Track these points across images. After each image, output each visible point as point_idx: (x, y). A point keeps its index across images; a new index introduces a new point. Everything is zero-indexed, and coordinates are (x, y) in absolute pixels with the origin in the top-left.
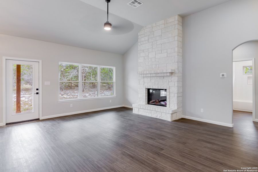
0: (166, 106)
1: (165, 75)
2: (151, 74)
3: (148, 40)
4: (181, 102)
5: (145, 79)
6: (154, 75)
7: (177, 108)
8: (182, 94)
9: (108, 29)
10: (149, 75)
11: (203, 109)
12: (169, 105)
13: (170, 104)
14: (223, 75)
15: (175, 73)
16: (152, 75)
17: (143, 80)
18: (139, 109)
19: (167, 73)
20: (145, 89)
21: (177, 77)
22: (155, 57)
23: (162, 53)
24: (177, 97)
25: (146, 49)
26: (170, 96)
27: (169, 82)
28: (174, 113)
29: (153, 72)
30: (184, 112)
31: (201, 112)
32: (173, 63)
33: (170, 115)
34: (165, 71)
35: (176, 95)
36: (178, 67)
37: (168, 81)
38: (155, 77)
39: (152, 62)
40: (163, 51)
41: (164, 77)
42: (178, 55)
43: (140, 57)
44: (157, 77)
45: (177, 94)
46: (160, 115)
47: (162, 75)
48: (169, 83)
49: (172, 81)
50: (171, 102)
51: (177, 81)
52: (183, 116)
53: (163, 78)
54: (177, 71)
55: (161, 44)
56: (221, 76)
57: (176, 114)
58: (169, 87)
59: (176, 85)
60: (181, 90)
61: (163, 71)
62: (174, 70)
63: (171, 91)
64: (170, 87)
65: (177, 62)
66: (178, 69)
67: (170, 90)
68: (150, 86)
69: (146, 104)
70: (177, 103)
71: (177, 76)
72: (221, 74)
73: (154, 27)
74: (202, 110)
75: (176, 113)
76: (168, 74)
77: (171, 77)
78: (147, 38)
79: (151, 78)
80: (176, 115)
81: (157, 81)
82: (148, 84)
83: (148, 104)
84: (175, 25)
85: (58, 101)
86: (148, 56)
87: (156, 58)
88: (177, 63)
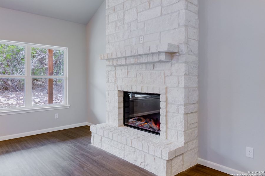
0: (159, 134)
1: (156, 59)
2: (126, 58)
4: (196, 125)
6: (133, 61)
7: (185, 143)
8: (196, 105)
10: (123, 62)
11: (251, 149)
12: (166, 132)
13: (168, 130)
15: (180, 55)
16: (128, 62)
17: (113, 73)
19: (159, 53)
20: (116, 93)
21: (184, 64)
22: (137, 19)
23: (151, 7)
24: (186, 114)
26: (167, 112)
27: (165, 77)
28: (176, 157)
29: (128, 54)
30: (202, 151)
31: (247, 155)
32: (176, 28)
33: (166, 162)
34: (153, 50)
35: (182, 110)
36: (187, 38)
37: (164, 74)
39: (131, 31)
40: (152, 3)
41: (154, 64)
42: (187, 9)
44: (141, 66)
45: (183, 108)
46: (143, 160)
47: (149, 59)
48: (167, 78)
49: (171, 74)
50: (169, 126)
51: (185, 75)
52: (199, 159)
53: (152, 66)
54: (183, 48)
57: (181, 157)
58: (166, 88)
59: (182, 84)
60: (195, 97)
62: (179, 47)
63: (170, 100)
64: (168, 90)
65: (186, 26)
66: (186, 43)
67: (168, 95)
69: (120, 126)
70: (183, 129)
71: (185, 62)
74: (249, 151)
75: (182, 154)
76: (163, 57)
77: (170, 63)
80: (183, 160)
81: (140, 74)
82: (122, 81)
83: (125, 125)
86: (124, 19)
87: (137, 22)
88: (183, 29)
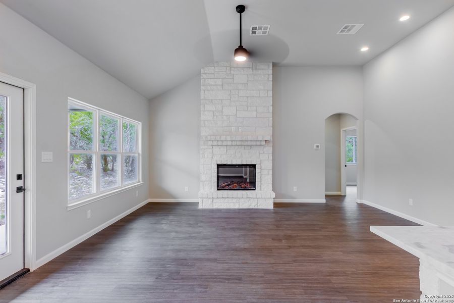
0: (254, 190)
2: (232, 141)
3: (222, 85)
5: (216, 149)
6: (238, 143)
9: (241, 58)
10: (229, 143)
11: (296, 187)
12: (261, 186)
14: (318, 146)
16: (234, 143)
17: (211, 150)
18: (213, 200)
19: (261, 141)
20: (215, 166)
21: (271, 148)
22: (236, 115)
23: (248, 110)
25: (216, 99)
26: (261, 174)
31: (294, 191)
33: (273, 199)
37: (259, 152)
38: (237, 147)
39: (230, 122)
40: (249, 108)
41: (251, 146)
43: (204, 111)
44: (240, 147)
45: (271, 171)
46: (256, 204)
48: (261, 155)
53: (249, 147)
55: (247, 97)
56: (315, 147)
58: (261, 161)
61: (257, 138)
67: (261, 165)
68: (227, 160)
70: (271, 183)
72: (315, 145)
73: (234, 68)
76: (263, 143)
77: (263, 147)
78: (219, 82)
79: (228, 147)
81: (239, 152)
82: (221, 157)
83: (218, 189)
84: (269, 75)
85: (67, 207)
86: (222, 112)
